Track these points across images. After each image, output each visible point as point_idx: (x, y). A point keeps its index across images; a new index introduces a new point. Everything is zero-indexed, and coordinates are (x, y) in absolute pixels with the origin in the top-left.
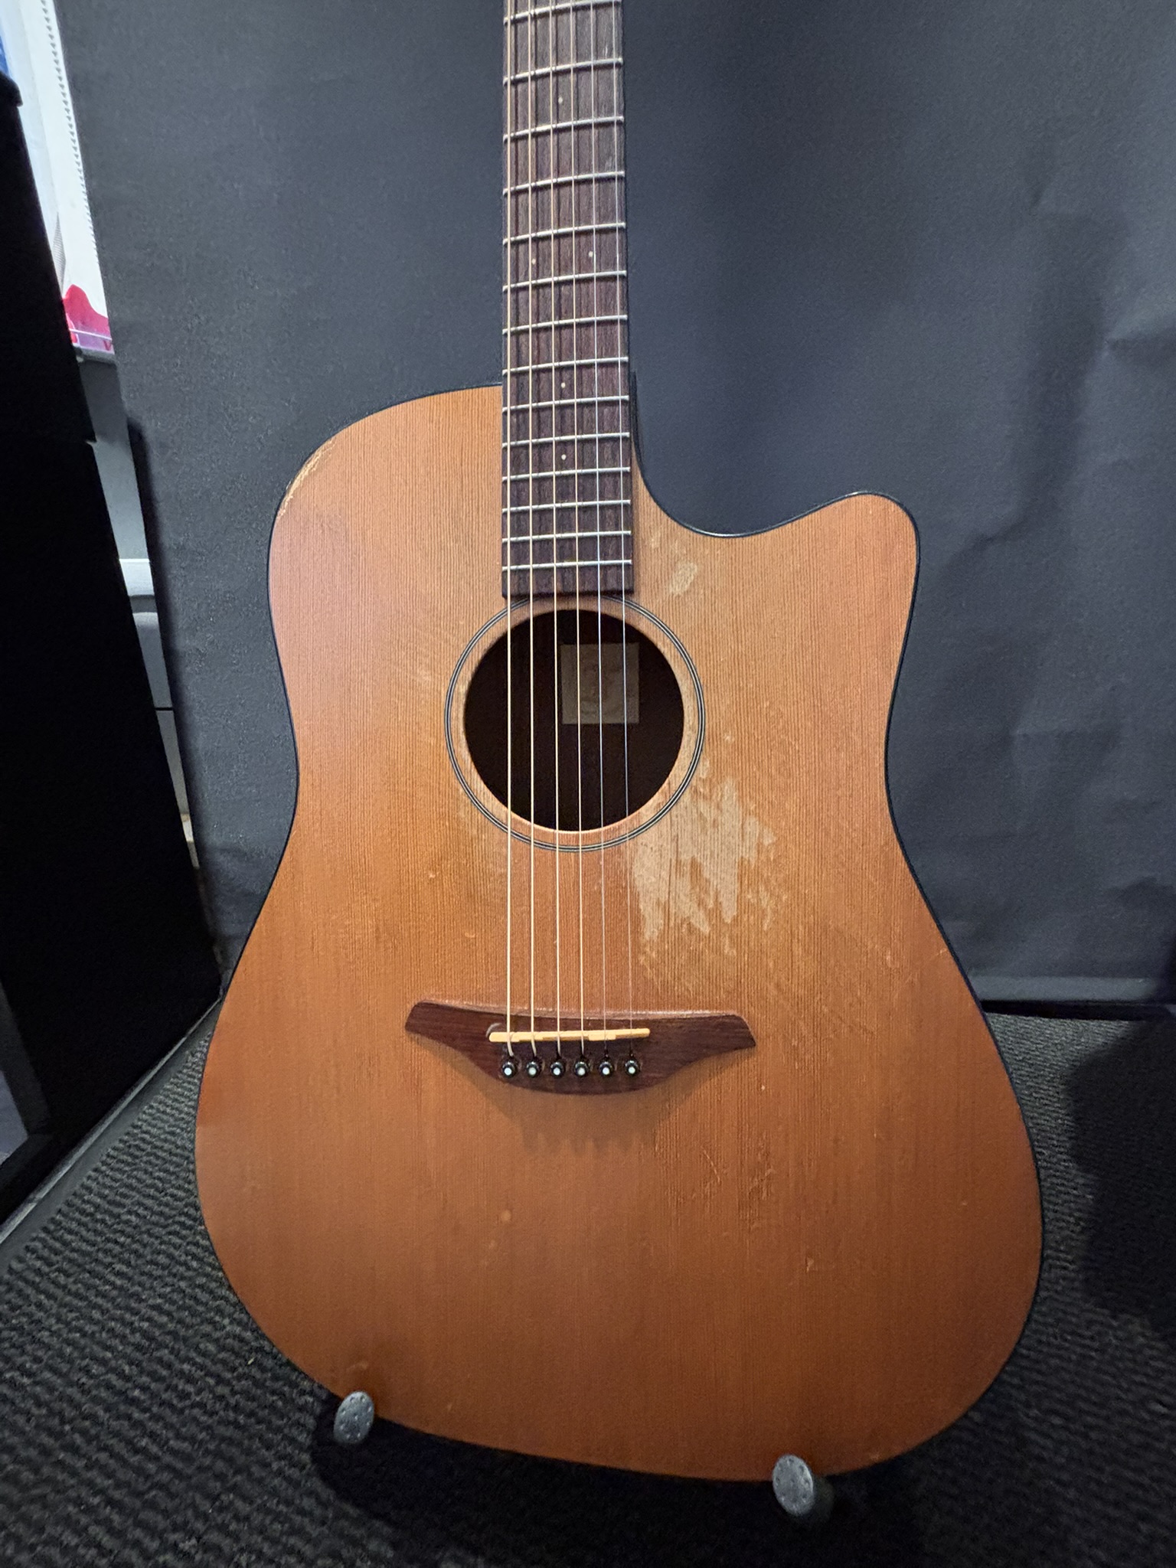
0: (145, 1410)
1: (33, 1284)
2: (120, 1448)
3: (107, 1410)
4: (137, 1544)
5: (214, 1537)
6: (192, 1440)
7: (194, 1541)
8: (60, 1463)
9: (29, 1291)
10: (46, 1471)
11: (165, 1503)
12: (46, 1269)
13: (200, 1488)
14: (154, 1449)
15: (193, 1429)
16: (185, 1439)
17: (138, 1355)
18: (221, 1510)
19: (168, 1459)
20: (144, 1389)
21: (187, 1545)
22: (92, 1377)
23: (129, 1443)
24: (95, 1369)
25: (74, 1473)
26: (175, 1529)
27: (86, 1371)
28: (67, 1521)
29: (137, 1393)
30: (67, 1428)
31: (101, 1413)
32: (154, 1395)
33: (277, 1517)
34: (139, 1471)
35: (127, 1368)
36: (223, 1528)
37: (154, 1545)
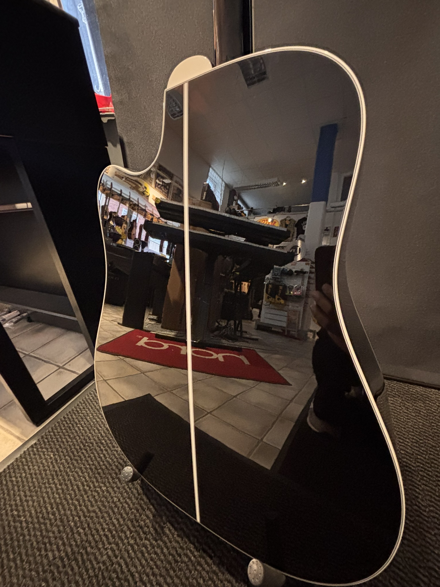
0: (104, 447)
1: (89, 404)
2: (96, 455)
3: (96, 443)
4: (93, 483)
5: (110, 490)
6: (112, 460)
7: (106, 488)
8: (83, 453)
9: (88, 405)
10: (80, 454)
11: (102, 474)
12: (93, 400)
13: (110, 474)
14: (103, 458)
15: (114, 458)
16: (111, 459)
17: (106, 431)
18: (114, 483)
19: (105, 463)
20: (106, 441)
21: (104, 488)
22: (95, 433)
23: (98, 454)
24: (96, 431)
25: (85, 457)
26: (103, 483)
27: (94, 430)
28: (81, 468)
29: (103, 441)
30: (87, 444)
31: (95, 443)
32: (107, 444)
33: (126, 492)
34: (99, 463)
35: (103, 433)
36: (113, 488)
37: (96, 484)
